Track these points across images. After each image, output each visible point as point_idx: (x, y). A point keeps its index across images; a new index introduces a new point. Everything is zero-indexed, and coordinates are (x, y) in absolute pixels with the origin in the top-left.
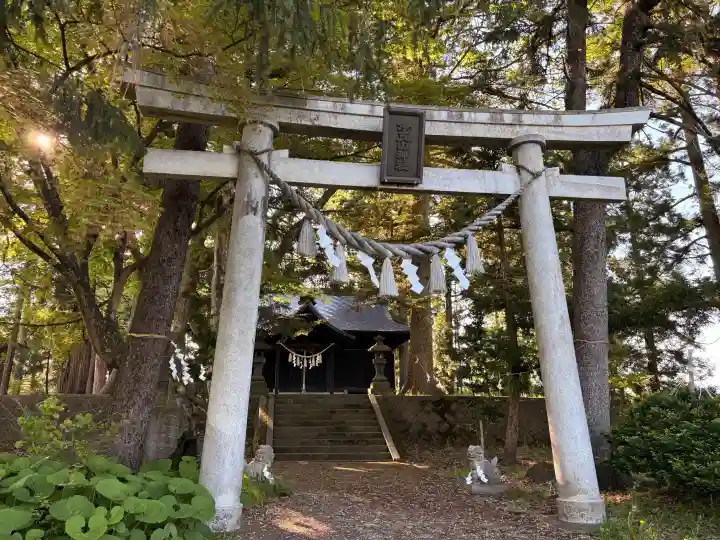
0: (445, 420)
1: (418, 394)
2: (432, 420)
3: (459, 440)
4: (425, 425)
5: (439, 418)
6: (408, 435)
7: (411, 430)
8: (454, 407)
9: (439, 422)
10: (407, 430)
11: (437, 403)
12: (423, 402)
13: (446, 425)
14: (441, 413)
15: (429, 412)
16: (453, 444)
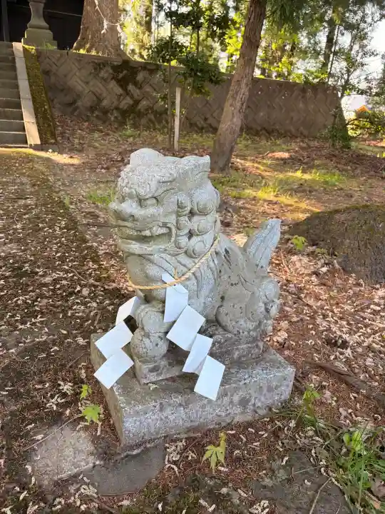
0: (127, 93)
1: (93, 53)
2: (111, 92)
3: (144, 121)
4: (100, 100)
5: (119, 90)
6: (75, 109)
7: (79, 103)
8: (140, 77)
9: (120, 96)
10: (74, 102)
11: (117, 69)
12: (99, 65)
13: (129, 101)
14: (123, 83)
15: (105, 80)
16: (135, 126)
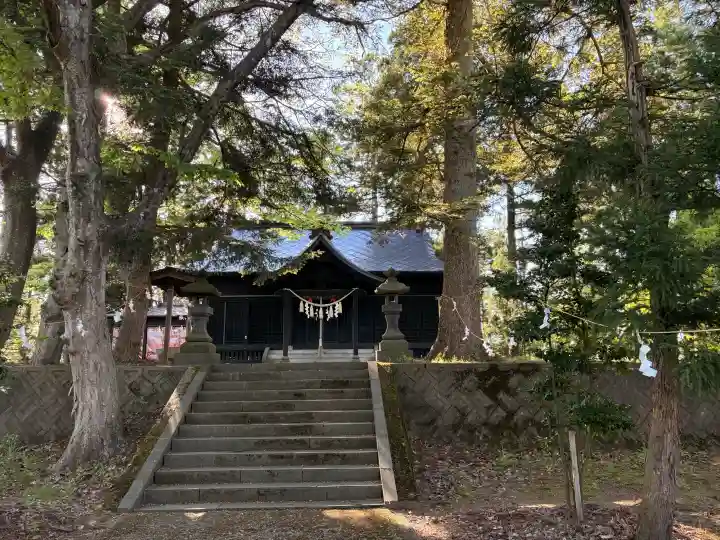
0: (499, 403)
1: (454, 361)
2: (478, 404)
3: (523, 438)
4: (464, 415)
5: (487, 401)
6: (434, 430)
7: (439, 422)
8: (513, 381)
9: (489, 408)
10: (433, 421)
11: (483, 376)
12: (461, 373)
13: (501, 413)
14: (492, 392)
15: (470, 391)
